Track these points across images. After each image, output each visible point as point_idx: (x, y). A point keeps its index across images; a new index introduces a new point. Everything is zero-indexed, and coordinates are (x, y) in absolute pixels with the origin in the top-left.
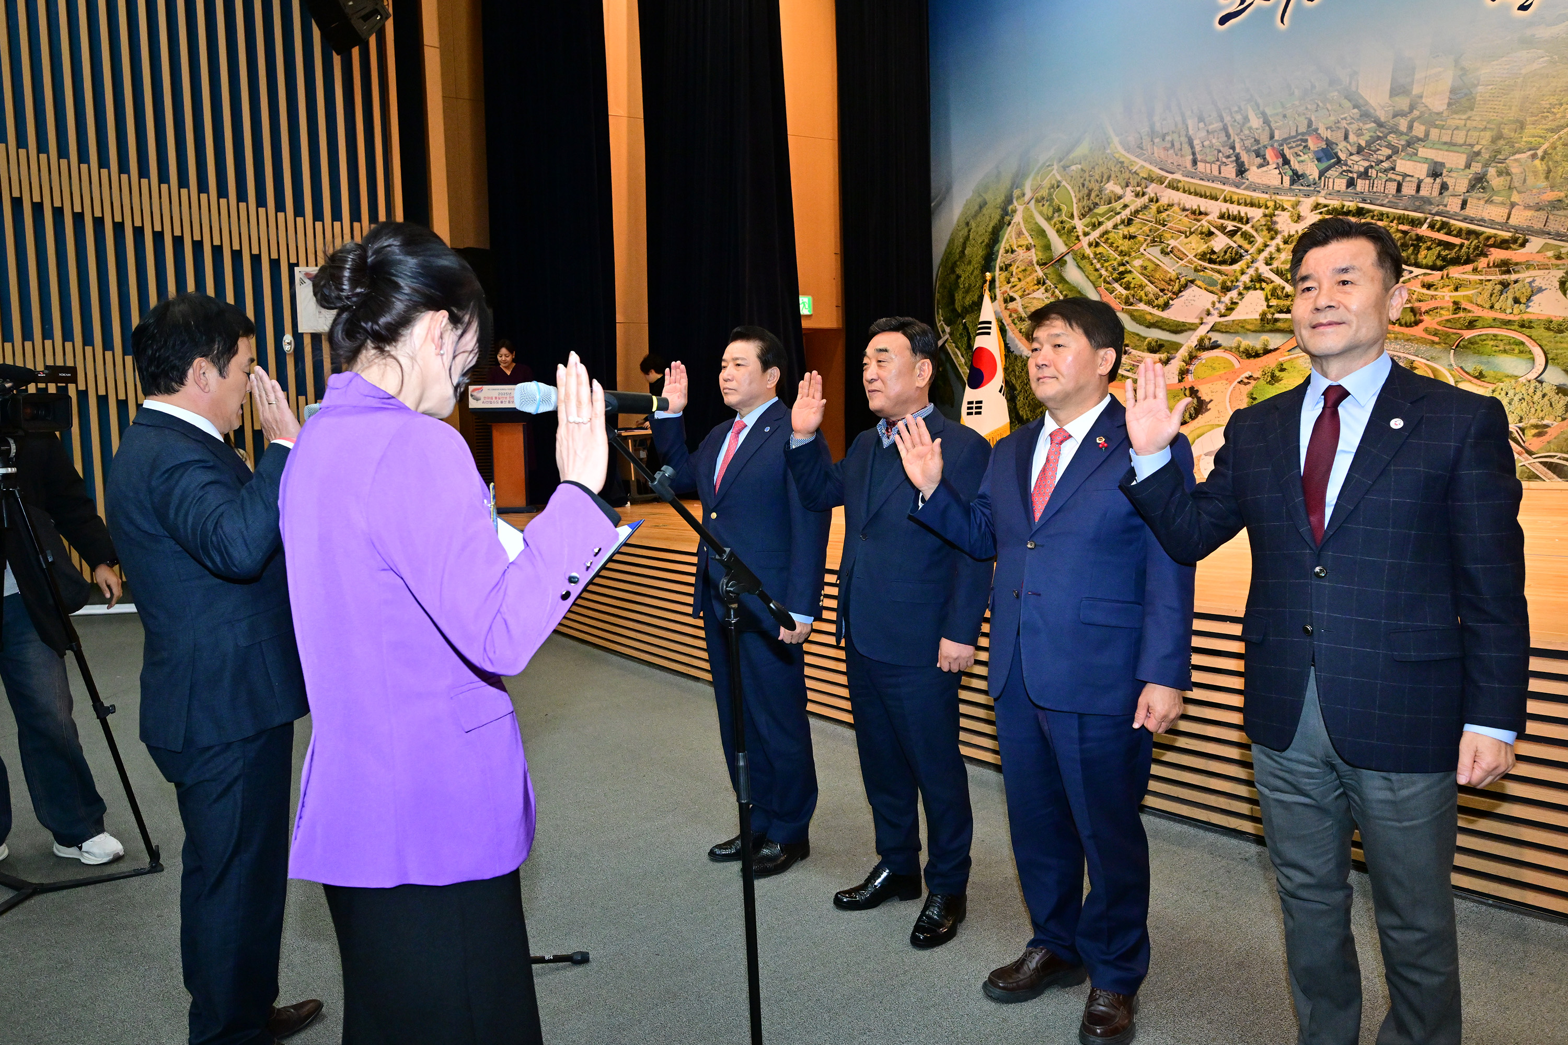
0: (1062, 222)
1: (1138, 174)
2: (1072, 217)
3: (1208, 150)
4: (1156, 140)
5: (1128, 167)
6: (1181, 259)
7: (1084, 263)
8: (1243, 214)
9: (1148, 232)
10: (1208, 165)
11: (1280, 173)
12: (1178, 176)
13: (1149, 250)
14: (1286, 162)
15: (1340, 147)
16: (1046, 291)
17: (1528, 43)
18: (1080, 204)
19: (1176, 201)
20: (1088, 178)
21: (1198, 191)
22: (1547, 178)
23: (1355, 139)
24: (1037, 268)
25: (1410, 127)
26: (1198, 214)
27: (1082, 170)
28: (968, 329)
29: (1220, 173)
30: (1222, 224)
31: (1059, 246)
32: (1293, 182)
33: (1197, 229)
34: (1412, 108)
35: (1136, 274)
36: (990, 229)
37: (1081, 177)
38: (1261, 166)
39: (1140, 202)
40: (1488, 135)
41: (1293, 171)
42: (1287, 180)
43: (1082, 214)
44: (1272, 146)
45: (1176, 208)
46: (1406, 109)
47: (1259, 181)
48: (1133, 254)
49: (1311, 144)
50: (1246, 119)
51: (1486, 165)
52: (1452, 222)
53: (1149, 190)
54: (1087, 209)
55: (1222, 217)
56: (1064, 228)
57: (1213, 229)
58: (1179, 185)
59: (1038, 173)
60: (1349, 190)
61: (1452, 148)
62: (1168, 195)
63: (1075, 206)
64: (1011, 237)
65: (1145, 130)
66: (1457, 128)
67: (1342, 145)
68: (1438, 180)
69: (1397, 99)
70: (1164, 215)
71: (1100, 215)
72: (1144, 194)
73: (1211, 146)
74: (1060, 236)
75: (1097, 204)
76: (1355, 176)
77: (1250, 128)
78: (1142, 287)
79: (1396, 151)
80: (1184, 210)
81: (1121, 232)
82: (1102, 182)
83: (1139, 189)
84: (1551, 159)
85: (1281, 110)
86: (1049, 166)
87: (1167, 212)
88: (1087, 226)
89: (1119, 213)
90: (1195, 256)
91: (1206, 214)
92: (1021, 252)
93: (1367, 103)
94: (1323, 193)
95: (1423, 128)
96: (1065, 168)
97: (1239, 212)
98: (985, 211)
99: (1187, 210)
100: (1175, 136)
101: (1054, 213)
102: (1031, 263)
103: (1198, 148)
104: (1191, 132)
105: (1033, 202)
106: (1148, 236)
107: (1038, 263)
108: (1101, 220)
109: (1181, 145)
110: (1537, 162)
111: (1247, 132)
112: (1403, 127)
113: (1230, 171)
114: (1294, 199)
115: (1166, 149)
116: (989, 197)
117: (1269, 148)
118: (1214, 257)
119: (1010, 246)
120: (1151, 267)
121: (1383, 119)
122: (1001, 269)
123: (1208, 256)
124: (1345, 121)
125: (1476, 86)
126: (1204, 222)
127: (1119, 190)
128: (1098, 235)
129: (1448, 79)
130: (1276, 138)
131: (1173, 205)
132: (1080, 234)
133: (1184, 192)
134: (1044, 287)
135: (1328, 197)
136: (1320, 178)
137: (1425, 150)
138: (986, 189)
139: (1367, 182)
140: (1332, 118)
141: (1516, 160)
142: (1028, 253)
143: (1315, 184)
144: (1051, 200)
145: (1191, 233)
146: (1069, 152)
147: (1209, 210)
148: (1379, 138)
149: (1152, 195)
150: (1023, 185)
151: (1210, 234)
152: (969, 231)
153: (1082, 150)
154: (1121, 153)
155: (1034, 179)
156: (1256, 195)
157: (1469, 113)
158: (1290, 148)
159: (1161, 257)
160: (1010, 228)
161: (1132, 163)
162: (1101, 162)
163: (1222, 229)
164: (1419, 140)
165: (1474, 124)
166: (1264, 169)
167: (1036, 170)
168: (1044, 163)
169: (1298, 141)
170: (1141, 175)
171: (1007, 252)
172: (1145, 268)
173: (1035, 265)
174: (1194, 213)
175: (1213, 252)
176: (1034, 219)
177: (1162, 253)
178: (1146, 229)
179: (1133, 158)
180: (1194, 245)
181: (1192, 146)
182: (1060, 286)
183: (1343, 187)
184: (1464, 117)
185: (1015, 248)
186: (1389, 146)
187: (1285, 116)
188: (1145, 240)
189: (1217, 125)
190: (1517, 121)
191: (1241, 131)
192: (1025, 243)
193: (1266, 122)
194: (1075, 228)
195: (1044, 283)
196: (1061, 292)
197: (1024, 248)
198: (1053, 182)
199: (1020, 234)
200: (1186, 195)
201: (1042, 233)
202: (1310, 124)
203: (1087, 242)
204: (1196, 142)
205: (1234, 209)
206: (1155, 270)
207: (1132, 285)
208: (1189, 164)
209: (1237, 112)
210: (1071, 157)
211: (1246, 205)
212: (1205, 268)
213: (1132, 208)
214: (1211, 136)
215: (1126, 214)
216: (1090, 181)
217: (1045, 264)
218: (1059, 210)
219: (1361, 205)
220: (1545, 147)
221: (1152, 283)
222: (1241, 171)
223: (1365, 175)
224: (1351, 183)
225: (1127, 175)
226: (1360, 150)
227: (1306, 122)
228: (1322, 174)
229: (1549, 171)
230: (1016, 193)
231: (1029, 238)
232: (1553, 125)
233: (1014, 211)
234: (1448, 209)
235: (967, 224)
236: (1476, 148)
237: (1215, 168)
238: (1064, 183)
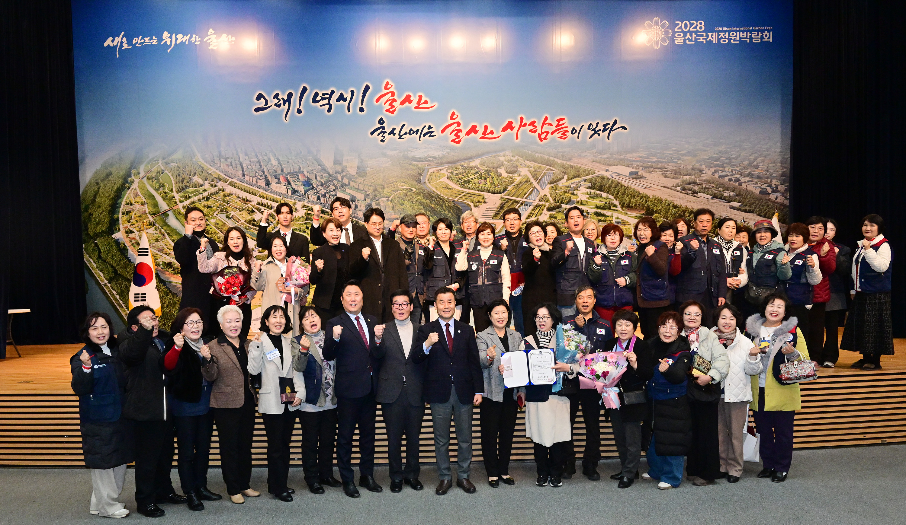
0: (165, 193)
1: (212, 175)
2: (172, 190)
3: (251, 171)
4: (222, 160)
5: (206, 170)
6: (238, 222)
7: (179, 217)
8: (269, 204)
9: (219, 206)
10: (251, 178)
11: (287, 188)
12: (234, 180)
13: (219, 215)
14: (289, 184)
15: (313, 181)
16: (155, 230)
17: (384, 155)
18: (177, 185)
19: (234, 192)
20: (182, 172)
21: (246, 189)
22: (393, 209)
23: (320, 179)
24: (149, 216)
25: (342, 179)
26: (246, 201)
27: (178, 167)
28: (98, 247)
29: (257, 183)
30: (259, 208)
31: (163, 206)
32: (293, 194)
33: (246, 208)
34: (343, 171)
35: (212, 226)
36: (115, 189)
37: (177, 170)
38: (277, 183)
39: (213, 190)
40: (371, 189)
41: (293, 188)
42: (290, 192)
43: (178, 190)
44: (283, 175)
45: (234, 196)
46: (340, 170)
47: (277, 190)
48: (210, 216)
49: (300, 177)
50: (270, 160)
51: (372, 200)
52: (360, 221)
53: (219, 184)
54: (181, 188)
55: (259, 204)
56: (167, 196)
57: (254, 209)
58: (235, 185)
59: (148, 163)
60: (318, 201)
61: (359, 191)
62: (229, 189)
63: (174, 185)
64: (130, 196)
65: (216, 153)
66: (360, 183)
67: (314, 181)
68: (354, 203)
69: (336, 166)
70: (228, 198)
71: (189, 192)
72: (216, 186)
73: (253, 169)
74: (164, 200)
75: (188, 187)
76: (320, 195)
77: (272, 164)
78: (215, 233)
79: (337, 188)
80: (238, 197)
81: (203, 204)
82: (190, 175)
83: (213, 183)
84: (394, 202)
85: (286, 159)
86: (156, 160)
87: (229, 197)
88: (182, 197)
89: (201, 193)
90: (245, 221)
91: (250, 202)
92: (138, 206)
93: (324, 165)
94: (307, 201)
95: (347, 180)
96: (167, 163)
97: (267, 203)
98: (110, 178)
99: (240, 198)
100: (233, 161)
101: (160, 187)
102: (145, 213)
103: (245, 169)
104: (241, 160)
105: (145, 178)
106: (219, 208)
107: (149, 213)
108: (190, 195)
109: (236, 165)
110: (389, 202)
111: (270, 166)
112: (339, 178)
113: (262, 183)
114: (293, 201)
115: (227, 165)
116: (113, 170)
117: (281, 175)
118: (255, 223)
119: (130, 201)
120: (220, 224)
121: (331, 173)
122: (123, 214)
123: (252, 222)
124: (315, 171)
125: (367, 167)
126: (249, 205)
127: (201, 182)
128: (189, 203)
129: (356, 163)
130: (284, 171)
131: (232, 194)
132: (177, 201)
133: (238, 188)
134: (154, 227)
135: (309, 203)
136: (305, 194)
137: (348, 190)
138: (112, 165)
139: (326, 199)
140: (310, 168)
141: (382, 200)
142: (143, 207)
143: (303, 196)
144: (158, 180)
145: (243, 210)
146: (169, 155)
147: (252, 200)
148: (330, 181)
149: (221, 187)
150: (139, 168)
151: (253, 211)
152: (99, 188)
153: (178, 156)
154: (202, 162)
155: (146, 166)
156: (276, 196)
157: (365, 178)
158: (291, 178)
159: (226, 219)
160: (129, 191)
161: (209, 169)
162: (189, 164)
163: (259, 210)
164: (346, 185)
165: (366, 183)
166: (279, 185)
167: (147, 161)
168: (153, 159)
169: (295, 175)
170: (214, 176)
171: (127, 204)
172: (218, 224)
173: (148, 214)
174: (244, 200)
175: (254, 221)
176: (146, 188)
177: (227, 217)
178: (218, 204)
179: (209, 166)
180: (244, 216)
181: (242, 167)
182: (165, 228)
183: (315, 200)
184: (363, 179)
185: (133, 202)
186: (334, 185)
187: (288, 162)
188: (217, 210)
189: (255, 159)
190: (382, 185)
191: (267, 165)
192: (141, 201)
193: (279, 163)
194: (174, 197)
195: (154, 225)
196: (165, 231)
197: (140, 203)
198: (159, 170)
199: (137, 195)
200: (239, 191)
201: (152, 197)
202: (300, 169)
203: (182, 206)
204: (244, 165)
205: (265, 201)
206: (223, 226)
207: (210, 232)
208: (241, 176)
209: (265, 155)
210: (170, 158)
211: (271, 200)
212: (251, 228)
213: (209, 192)
214: (252, 164)
215: (205, 194)
216: (183, 173)
217: (154, 214)
218: (163, 186)
219: (323, 209)
220: (392, 197)
221: (221, 232)
222: (268, 184)
223: (324, 195)
224: (319, 198)
225: (206, 174)
226: (322, 185)
227: (298, 167)
228: (306, 192)
229: (393, 207)
230: (133, 171)
231: (143, 198)
232: (394, 189)
233: (132, 182)
234: (358, 216)
235: (97, 184)
236: (368, 193)
237: (254, 179)
238: (166, 171)
